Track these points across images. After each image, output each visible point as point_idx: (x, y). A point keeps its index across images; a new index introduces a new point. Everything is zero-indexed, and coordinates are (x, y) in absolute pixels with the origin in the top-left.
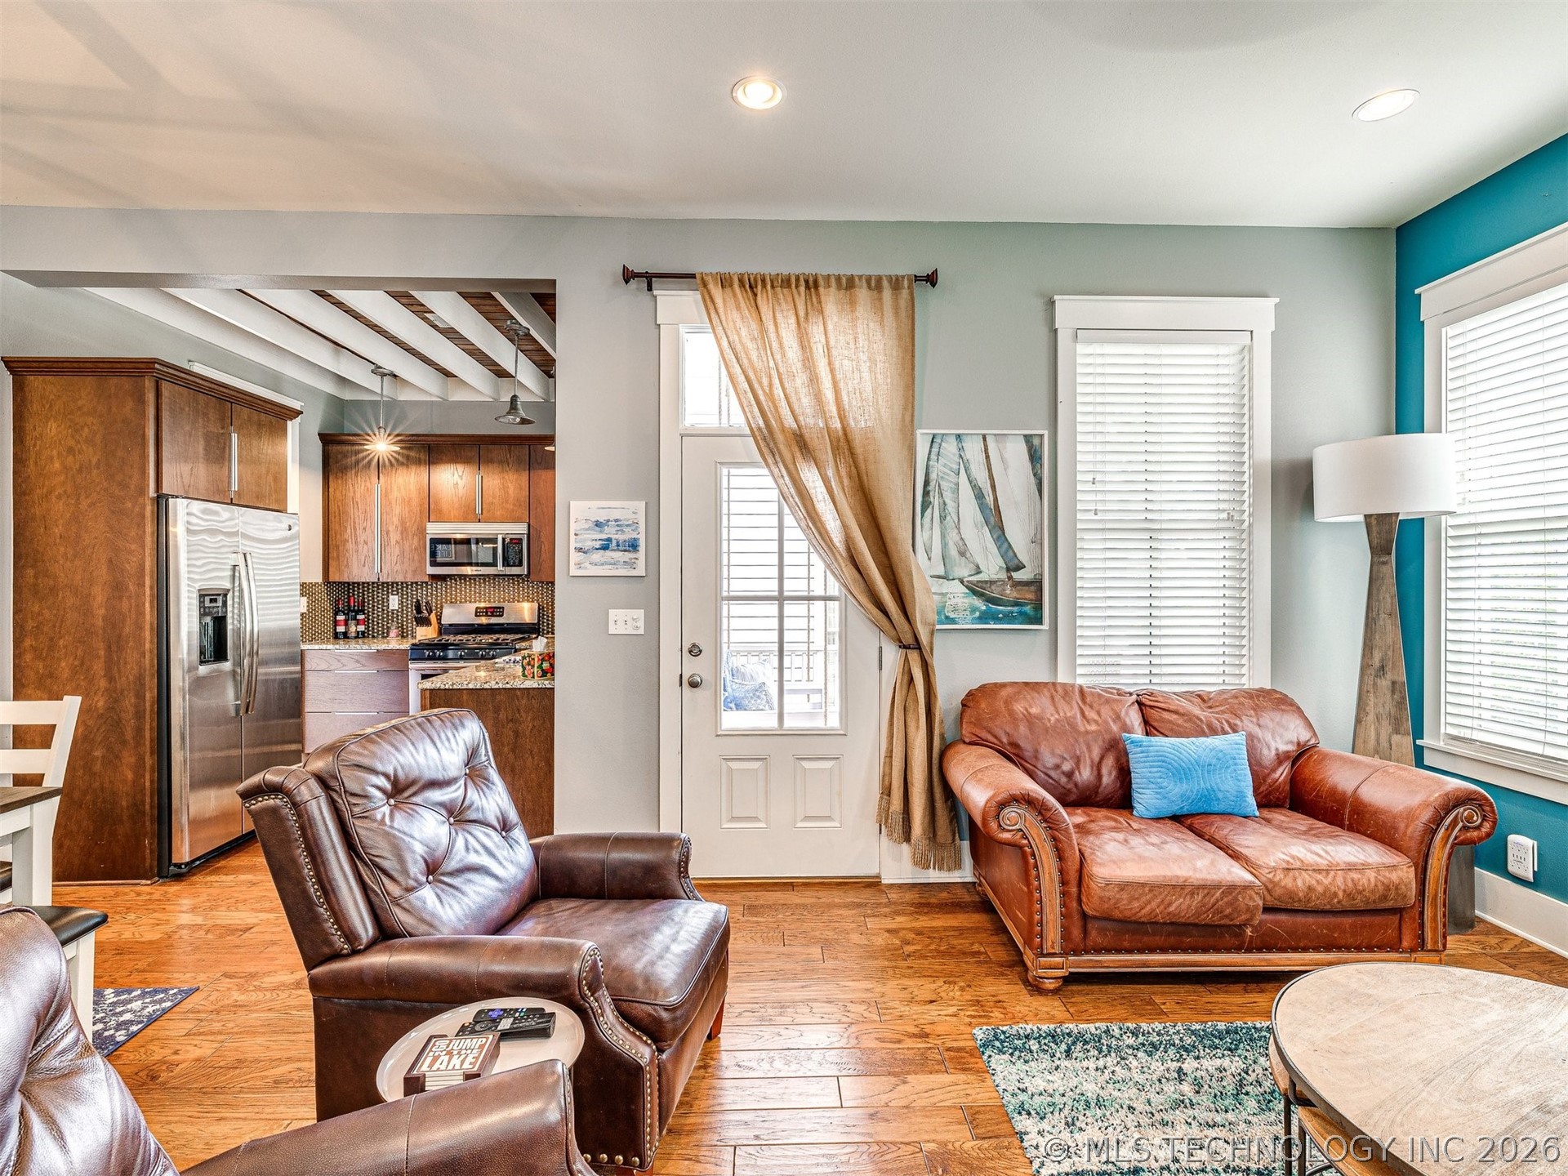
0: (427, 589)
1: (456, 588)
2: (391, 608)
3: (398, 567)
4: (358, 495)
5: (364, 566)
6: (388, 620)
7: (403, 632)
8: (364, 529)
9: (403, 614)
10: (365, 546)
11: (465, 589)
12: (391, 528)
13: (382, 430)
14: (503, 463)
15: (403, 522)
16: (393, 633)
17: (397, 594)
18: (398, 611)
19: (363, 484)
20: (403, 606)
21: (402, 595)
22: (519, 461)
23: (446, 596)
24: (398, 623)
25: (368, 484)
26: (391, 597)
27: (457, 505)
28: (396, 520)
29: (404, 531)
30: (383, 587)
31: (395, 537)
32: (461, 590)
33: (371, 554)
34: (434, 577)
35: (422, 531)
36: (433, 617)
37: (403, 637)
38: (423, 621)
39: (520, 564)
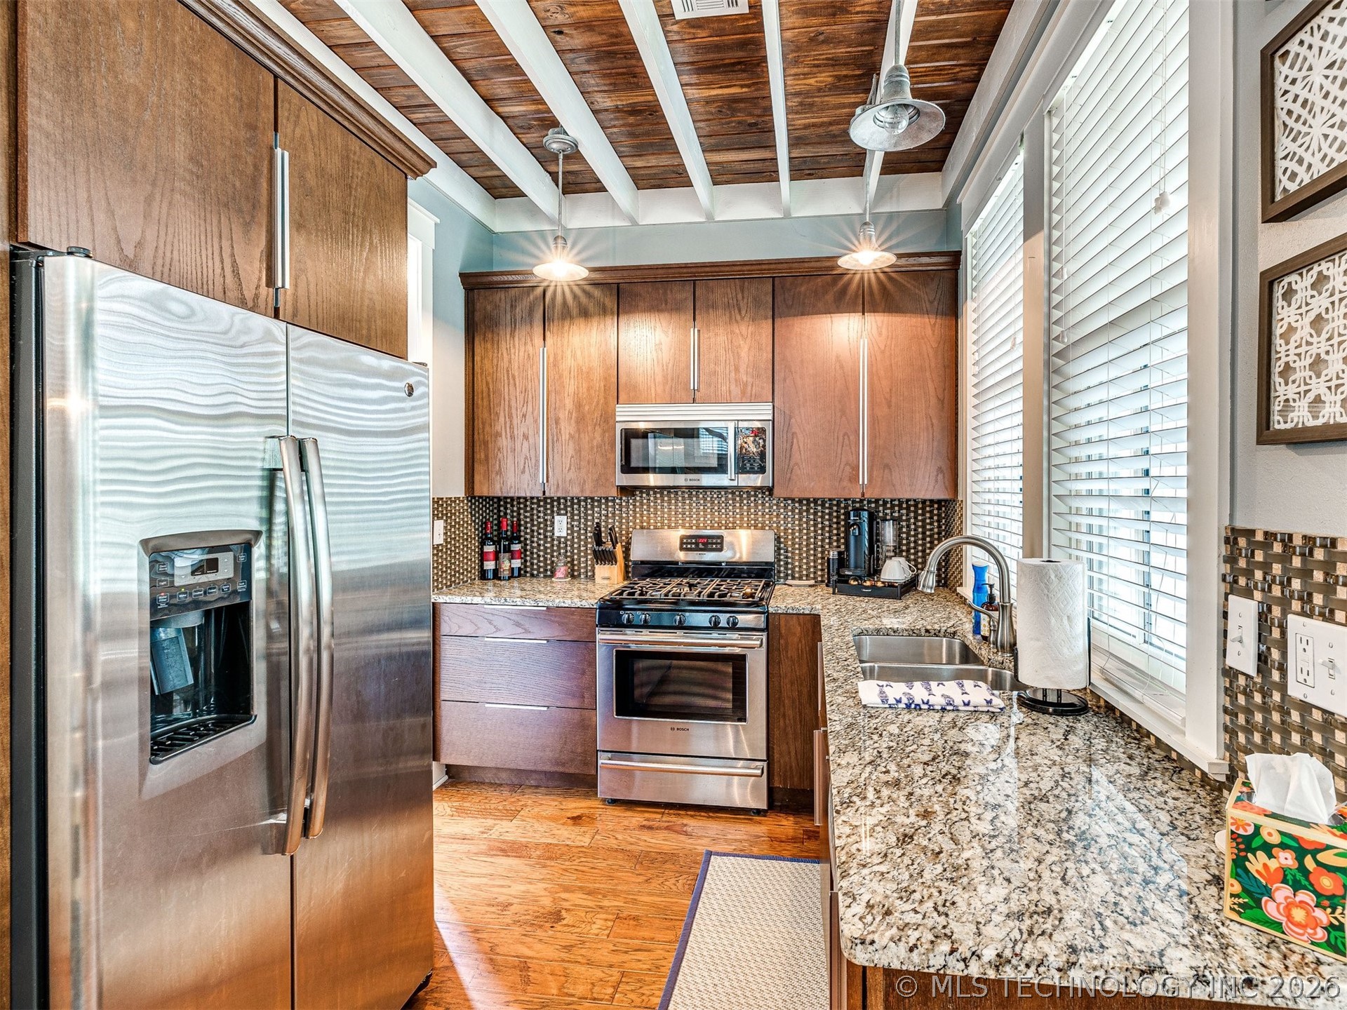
0: (607, 506)
1: (649, 506)
2: (557, 534)
3: (572, 475)
4: (515, 365)
5: (523, 472)
6: (553, 551)
7: (573, 570)
8: (524, 416)
9: (573, 543)
10: (525, 444)
11: (665, 508)
12: (563, 415)
13: (560, 241)
14: (733, 309)
15: (579, 406)
16: (561, 571)
17: (566, 514)
18: (565, 538)
19: (522, 349)
20: (573, 532)
21: (573, 514)
22: (757, 303)
23: (635, 517)
24: (566, 557)
25: (529, 347)
26: (557, 518)
27: (659, 378)
28: (569, 404)
29: (581, 420)
30: (546, 503)
31: (567, 428)
32: (656, 509)
33: (533, 452)
34: (627, 491)
35: (608, 418)
36: (619, 551)
37: (573, 576)
38: (605, 557)
39: (762, 470)
